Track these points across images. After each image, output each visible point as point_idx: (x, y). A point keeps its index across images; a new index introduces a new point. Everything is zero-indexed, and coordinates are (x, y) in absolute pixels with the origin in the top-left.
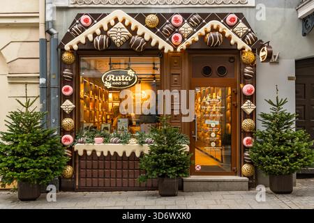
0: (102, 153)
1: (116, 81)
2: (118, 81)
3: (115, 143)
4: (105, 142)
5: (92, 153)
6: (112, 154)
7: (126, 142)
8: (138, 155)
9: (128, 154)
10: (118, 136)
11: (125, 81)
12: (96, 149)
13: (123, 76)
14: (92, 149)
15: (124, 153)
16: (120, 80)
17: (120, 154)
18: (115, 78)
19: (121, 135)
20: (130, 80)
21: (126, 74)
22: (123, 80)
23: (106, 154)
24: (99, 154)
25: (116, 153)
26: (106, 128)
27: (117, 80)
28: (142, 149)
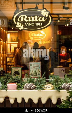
0: (16, 100)
1: (28, 22)
2: (31, 22)
3: (30, 89)
4: (19, 88)
5: (5, 100)
6: (26, 101)
7: (41, 88)
8: (54, 101)
9: (44, 101)
10: (32, 81)
11: (38, 22)
12: (9, 96)
13: (36, 17)
14: (5, 95)
15: (40, 100)
16: (33, 20)
17: (36, 101)
18: (27, 19)
19: (35, 80)
20: (43, 20)
21: (40, 15)
22: (36, 20)
23: (19, 101)
24: (12, 101)
25: (30, 100)
26: (17, 73)
27: (30, 20)
28: (58, 95)
